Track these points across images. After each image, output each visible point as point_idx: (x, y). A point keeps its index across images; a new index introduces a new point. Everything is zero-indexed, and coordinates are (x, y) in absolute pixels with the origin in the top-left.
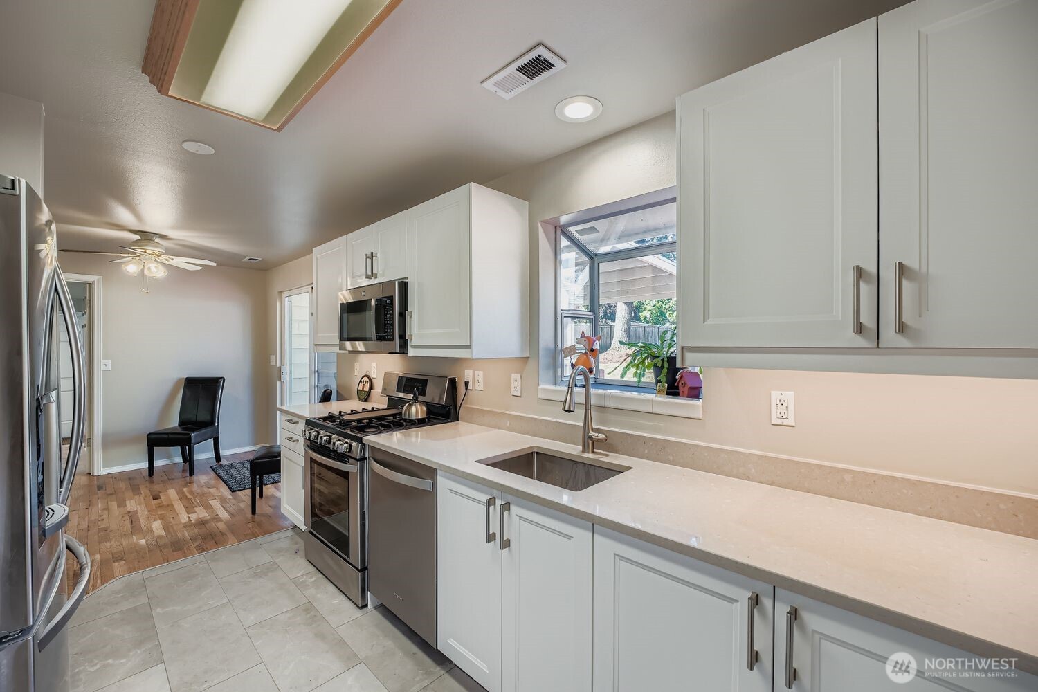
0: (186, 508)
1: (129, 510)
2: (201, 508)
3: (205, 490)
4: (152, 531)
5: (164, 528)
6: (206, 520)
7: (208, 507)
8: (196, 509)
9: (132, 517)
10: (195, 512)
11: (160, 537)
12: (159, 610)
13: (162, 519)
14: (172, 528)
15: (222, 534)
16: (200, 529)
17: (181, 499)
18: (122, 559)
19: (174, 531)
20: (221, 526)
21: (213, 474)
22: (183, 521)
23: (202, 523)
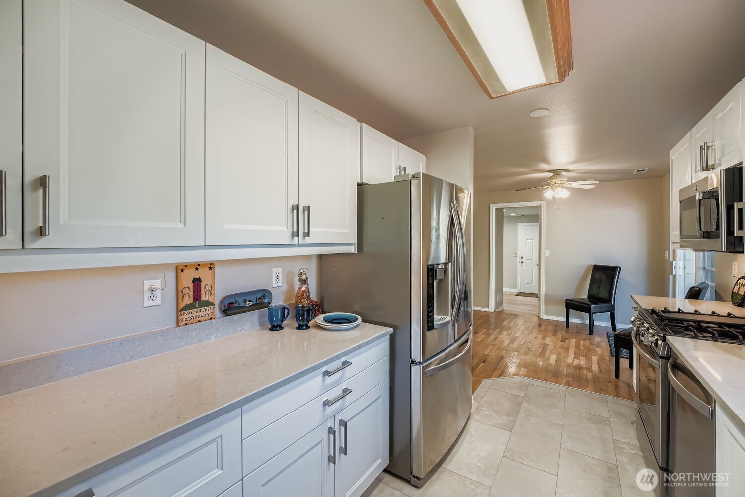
0: (575, 354)
1: (545, 343)
2: (584, 358)
3: (594, 347)
4: (549, 360)
5: (556, 360)
6: (582, 367)
7: (589, 359)
8: (581, 358)
9: (545, 347)
10: (578, 359)
11: (551, 365)
12: (526, 404)
13: (558, 355)
14: (560, 363)
15: (587, 381)
16: (575, 371)
17: (576, 347)
18: (527, 368)
19: (560, 365)
20: (589, 375)
21: (606, 338)
22: (568, 362)
23: (579, 368)
